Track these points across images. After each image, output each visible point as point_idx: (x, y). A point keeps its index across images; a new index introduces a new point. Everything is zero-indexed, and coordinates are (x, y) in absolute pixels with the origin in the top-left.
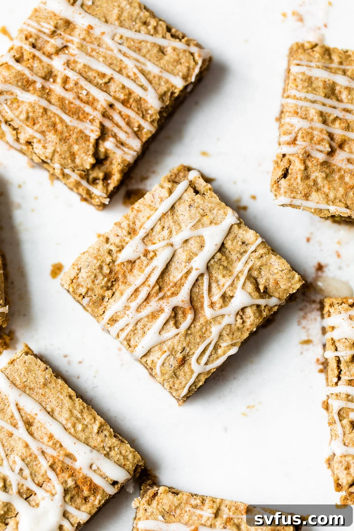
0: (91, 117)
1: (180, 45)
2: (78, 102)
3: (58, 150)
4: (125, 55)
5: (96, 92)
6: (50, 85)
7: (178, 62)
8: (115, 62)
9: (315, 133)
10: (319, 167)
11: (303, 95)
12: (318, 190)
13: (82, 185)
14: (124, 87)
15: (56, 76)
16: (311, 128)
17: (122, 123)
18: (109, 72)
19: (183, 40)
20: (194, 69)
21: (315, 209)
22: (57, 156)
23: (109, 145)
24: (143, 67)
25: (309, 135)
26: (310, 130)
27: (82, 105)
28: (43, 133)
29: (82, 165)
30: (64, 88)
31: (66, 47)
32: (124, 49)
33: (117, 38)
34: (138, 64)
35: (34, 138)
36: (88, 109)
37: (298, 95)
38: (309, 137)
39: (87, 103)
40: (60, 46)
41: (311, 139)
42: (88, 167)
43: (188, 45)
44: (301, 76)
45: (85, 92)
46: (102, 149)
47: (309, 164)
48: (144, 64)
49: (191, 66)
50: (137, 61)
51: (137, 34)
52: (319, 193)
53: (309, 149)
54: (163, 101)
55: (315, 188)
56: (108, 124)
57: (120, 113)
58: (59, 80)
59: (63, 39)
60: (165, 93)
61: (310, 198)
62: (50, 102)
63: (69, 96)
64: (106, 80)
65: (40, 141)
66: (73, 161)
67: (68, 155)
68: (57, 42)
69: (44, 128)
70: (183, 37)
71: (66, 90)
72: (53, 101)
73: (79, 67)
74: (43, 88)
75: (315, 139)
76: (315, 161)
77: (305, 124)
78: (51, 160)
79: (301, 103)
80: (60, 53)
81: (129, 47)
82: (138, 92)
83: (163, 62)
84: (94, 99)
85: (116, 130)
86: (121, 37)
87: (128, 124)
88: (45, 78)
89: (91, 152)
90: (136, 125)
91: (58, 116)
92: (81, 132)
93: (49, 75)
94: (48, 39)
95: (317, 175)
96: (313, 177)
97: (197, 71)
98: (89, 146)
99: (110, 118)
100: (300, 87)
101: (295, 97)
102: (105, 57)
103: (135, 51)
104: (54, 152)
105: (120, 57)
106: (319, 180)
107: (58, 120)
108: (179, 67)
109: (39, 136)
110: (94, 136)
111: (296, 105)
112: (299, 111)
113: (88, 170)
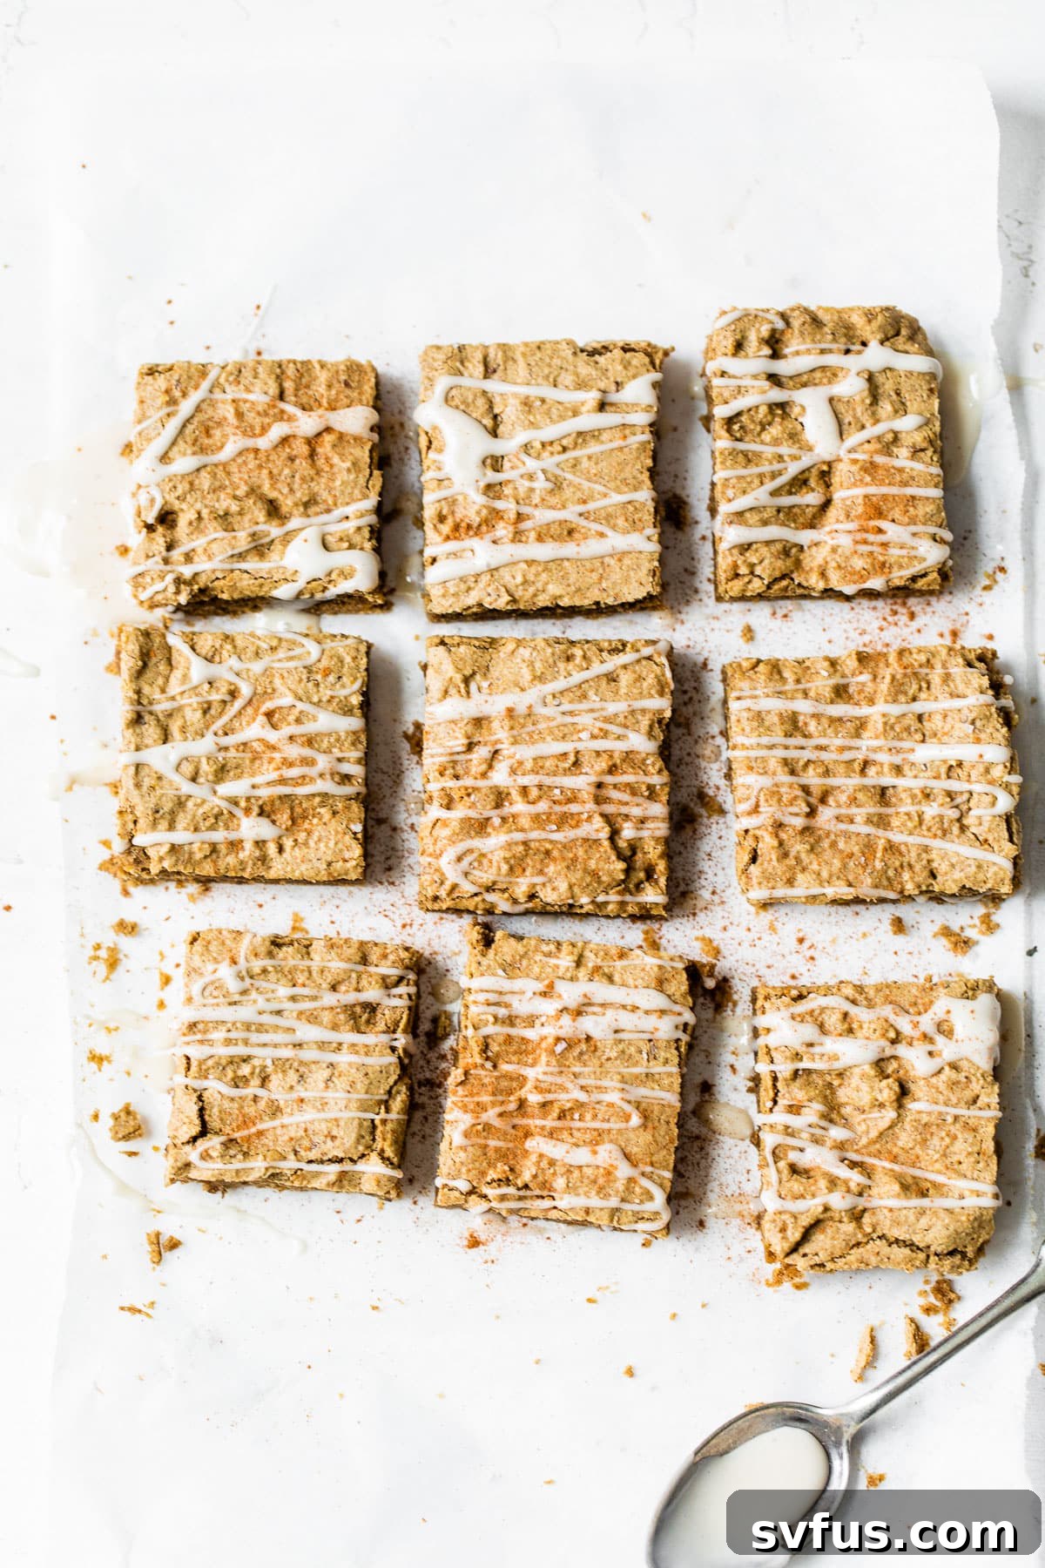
0: (585, 816)
1: (627, 657)
2: (557, 808)
3: (574, 881)
4: (571, 713)
5: (570, 782)
6: (507, 809)
7: (640, 679)
8: (566, 731)
9: (783, 790)
10: (798, 838)
11: (753, 741)
12: (804, 870)
13: (627, 903)
14: (598, 753)
15: (508, 794)
16: (776, 785)
17: (626, 797)
18: (567, 747)
19: (627, 649)
20: (663, 675)
21: (807, 897)
22: (576, 889)
23: (628, 832)
24: (604, 714)
25: (775, 793)
26: (775, 789)
27: (565, 808)
28: (541, 872)
29: (614, 879)
30: (529, 803)
31: (496, 752)
32: (566, 707)
33: (549, 699)
34: (596, 715)
35: (534, 885)
36: (574, 808)
37: (747, 742)
38: (775, 799)
39: (569, 801)
40: (489, 756)
41: (780, 800)
42: (622, 877)
43: (638, 651)
44: (745, 715)
45: (557, 792)
46: (622, 844)
47: (783, 836)
48: (602, 709)
49: (659, 672)
50: (592, 711)
51: (570, 679)
52: (806, 873)
53: (779, 816)
54: (654, 737)
55: (799, 868)
56: (609, 809)
57: (615, 786)
58: (515, 795)
59: (485, 745)
60: (651, 727)
61: (796, 884)
62: (523, 830)
63: (543, 806)
64: (572, 759)
65: (544, 885)
66: (599, 882)
67: (588, 879)
68: (482, 752)
69: (539, 866)
70: (624, 645)
71: (533, 803)
72: (527, 827)
73: (529, 765)
74: (504, 819)
75: (784, 799)
76: (791, 831)
77: (766, 782)
78: (573, 898)
79: (753, 754)
80: (495, 763)
81: (571, 702)
82: (620, 747)
83: (623, 691)
84: (573, 790)
85: (624, 810)
86: (554, 696)
87: (634, 793)
88: (498, 805)
89: (614, 858)
90: (644, 788)
91: (545, 840)
92: (586, 840)
93: (500, 798)
94: (469, 757)
95: (798, 847)
96: (793, 854)
97: (669, 674)
98: (606, 852)
99: (607, 800)
100: (748, 729)
101: (745, 747)
102: (551, 733)
103: (581, 702)
104: (571, 887)
105: (569, 719)
106: (803, 856)
107: (548, 846)
108: (645, 684)
109: (539, 880)
110: (604, 834)
111: (748, 758)
112: (754, 764)
113: (623, 881)
